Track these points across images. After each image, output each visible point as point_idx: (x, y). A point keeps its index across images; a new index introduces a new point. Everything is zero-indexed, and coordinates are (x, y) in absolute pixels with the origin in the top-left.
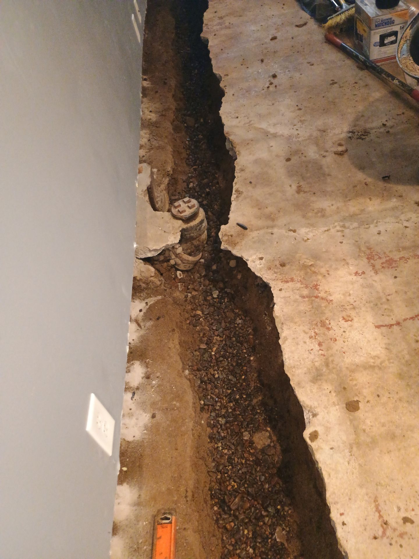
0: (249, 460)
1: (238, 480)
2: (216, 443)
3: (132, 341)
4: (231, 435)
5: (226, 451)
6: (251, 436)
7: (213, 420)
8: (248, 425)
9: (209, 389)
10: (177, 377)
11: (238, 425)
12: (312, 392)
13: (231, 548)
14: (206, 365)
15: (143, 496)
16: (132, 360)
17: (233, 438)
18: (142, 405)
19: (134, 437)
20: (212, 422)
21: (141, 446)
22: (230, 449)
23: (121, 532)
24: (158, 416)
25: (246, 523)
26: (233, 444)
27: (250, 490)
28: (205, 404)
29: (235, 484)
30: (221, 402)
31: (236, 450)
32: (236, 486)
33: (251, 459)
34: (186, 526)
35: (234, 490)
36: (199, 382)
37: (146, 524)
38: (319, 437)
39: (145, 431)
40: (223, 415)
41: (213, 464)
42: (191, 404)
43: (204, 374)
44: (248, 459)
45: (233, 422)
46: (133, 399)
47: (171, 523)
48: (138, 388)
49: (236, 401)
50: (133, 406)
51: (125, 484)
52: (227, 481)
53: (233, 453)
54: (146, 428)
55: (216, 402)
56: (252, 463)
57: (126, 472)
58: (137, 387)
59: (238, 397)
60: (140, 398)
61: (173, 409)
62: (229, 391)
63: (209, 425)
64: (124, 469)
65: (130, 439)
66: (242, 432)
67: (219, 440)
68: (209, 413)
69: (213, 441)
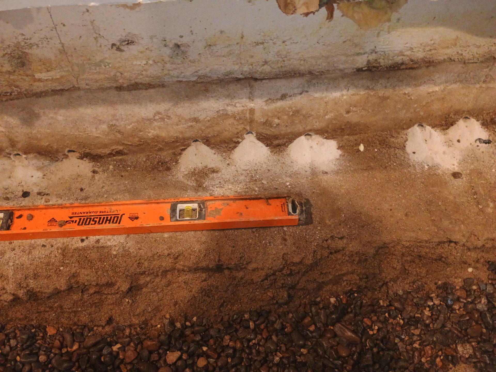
0: (420, 356)
1: (381, 334)
2: (438, 296)
4: (459, 321)
5: (427, 312)
6: (467, 359)
7: (480, 288)
8: (486, 352)
11: (482, 334)
13: (277, 326)
15: (325, 177)
17: (454, 326)
18: (471, 157)
19: (414, 153)
20: (474, 287)
21: (401, 165)
22: (433, 319)
23: (275, 157)
24: (457, 182)
25: (316, 351)
26: (443, 326)
27: (369, 356)
29: (375, 332)
31: (434, 332)
32: (371, 333)
33: (423, 360)
34: (290, 241)
35: (364, 329)
37: (287, 186)
39: (427, 167)
41: (400, 292)
44: (423, 353)
45: (484, 324)
46: (478, 142)
47: (289, 214)
50: (465, 144)
51: (340, 152)
52: (378, 318)
53: (428, 326)
54: (433, 168)
56: (416, 360)
57: (359, 150)
60: (483, 152)
61: (478, 203)
63: (468, 283)
64: (362, 148)
65: (409, 148)
66: (470, 343)
67: (444, 300)
68: (490, 282)
69: (440, 291)
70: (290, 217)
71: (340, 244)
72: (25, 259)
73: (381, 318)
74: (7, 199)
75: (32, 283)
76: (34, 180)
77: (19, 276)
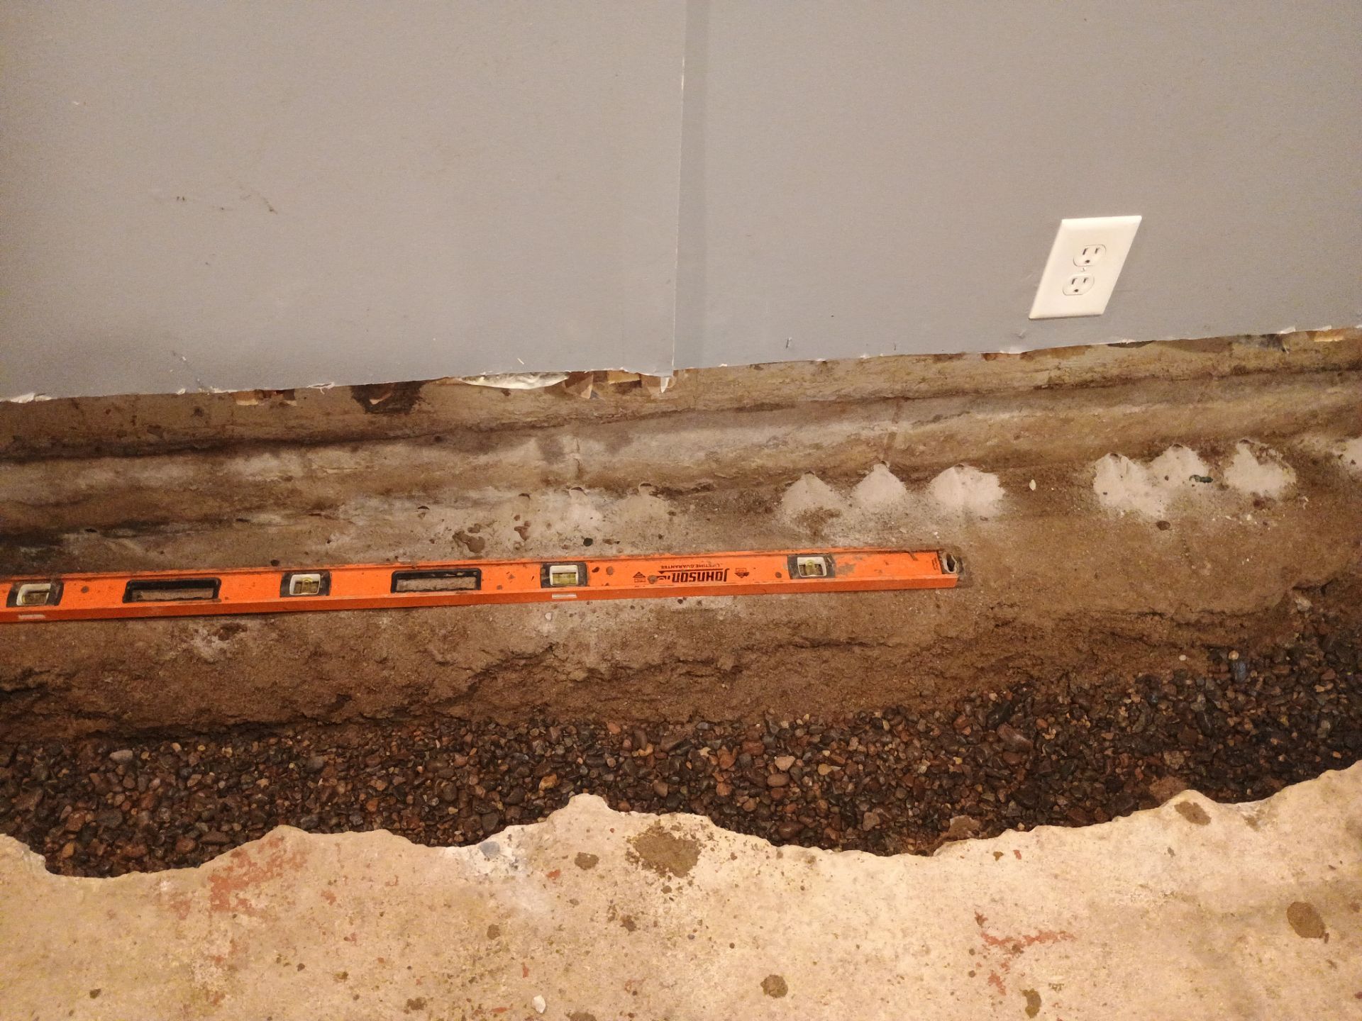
0: (1114, 766)
1: (1061, 739)
2: (1137, 692)
3: (1350, 461)
4: (1166, 725)
5: (1123, 712)
6: (1176, 771)
7: (1196, 683)
8: (1203, 762)
9: (1276, 672)
10: (1280, 567)
11: (1197, 740)
12: (1319, 820)
13: (921, 727)
14: (1343, 660)
15: (985, 525)
16: (1294, 467)
17: (1160, 730)
18: (1183, 501)
19: (1105, 494)
20: (1188, 682)
21: (1088, 510)
22: (1132, 720)
23: (913, 496)
24: (1165, 535)
25: (974, 759)
26: (1145, 729)
27: (1046, 764)
28: (1230, 662)
29: (1053, 737)
30: (1248, 702)
31: (1134, 735)
32: (1047, 737)
33: (1118, 771)
34: (944, 610)
35: (1038, 733)
36: (1287, 645)
37: (935, 537)
38: (1194, 826)
39: (1122, 514)
40: (1215, 707)
41: (1086, 686)
42: (1216, 606)
43: (1316, 658)
44: (1117, 761)
45: (1200, 727)
46: (1193, 480)
47: (944, 572)
48: (1223, 487)
49: (1263, 739)
50: (1175, 482)
51: (1003, 491)
52: (1056, 719)
53: (1123, 729)
54: (1132, 515)
55: (1246, 693)
56: (1109, 770)
57: (1028, 489)
58: (1227, 487)
59: (1275, 741)
60: (1200, 494)
61: (1191, 563)
62: (1284, 720)
63: (1178, 677)
64: (1033, 485)
65: (1099, 487)
66: (1181, 751)
67: (1146, 697)
68: (1211, 675)
69: (1141, 686)
70: (946, 576)
71: (1008, 613)
72: (611, 623)
73: (1061, 720)
74: (565, 547)
75: (619, 656)
76: (594, 523)
77: (603, 645)
